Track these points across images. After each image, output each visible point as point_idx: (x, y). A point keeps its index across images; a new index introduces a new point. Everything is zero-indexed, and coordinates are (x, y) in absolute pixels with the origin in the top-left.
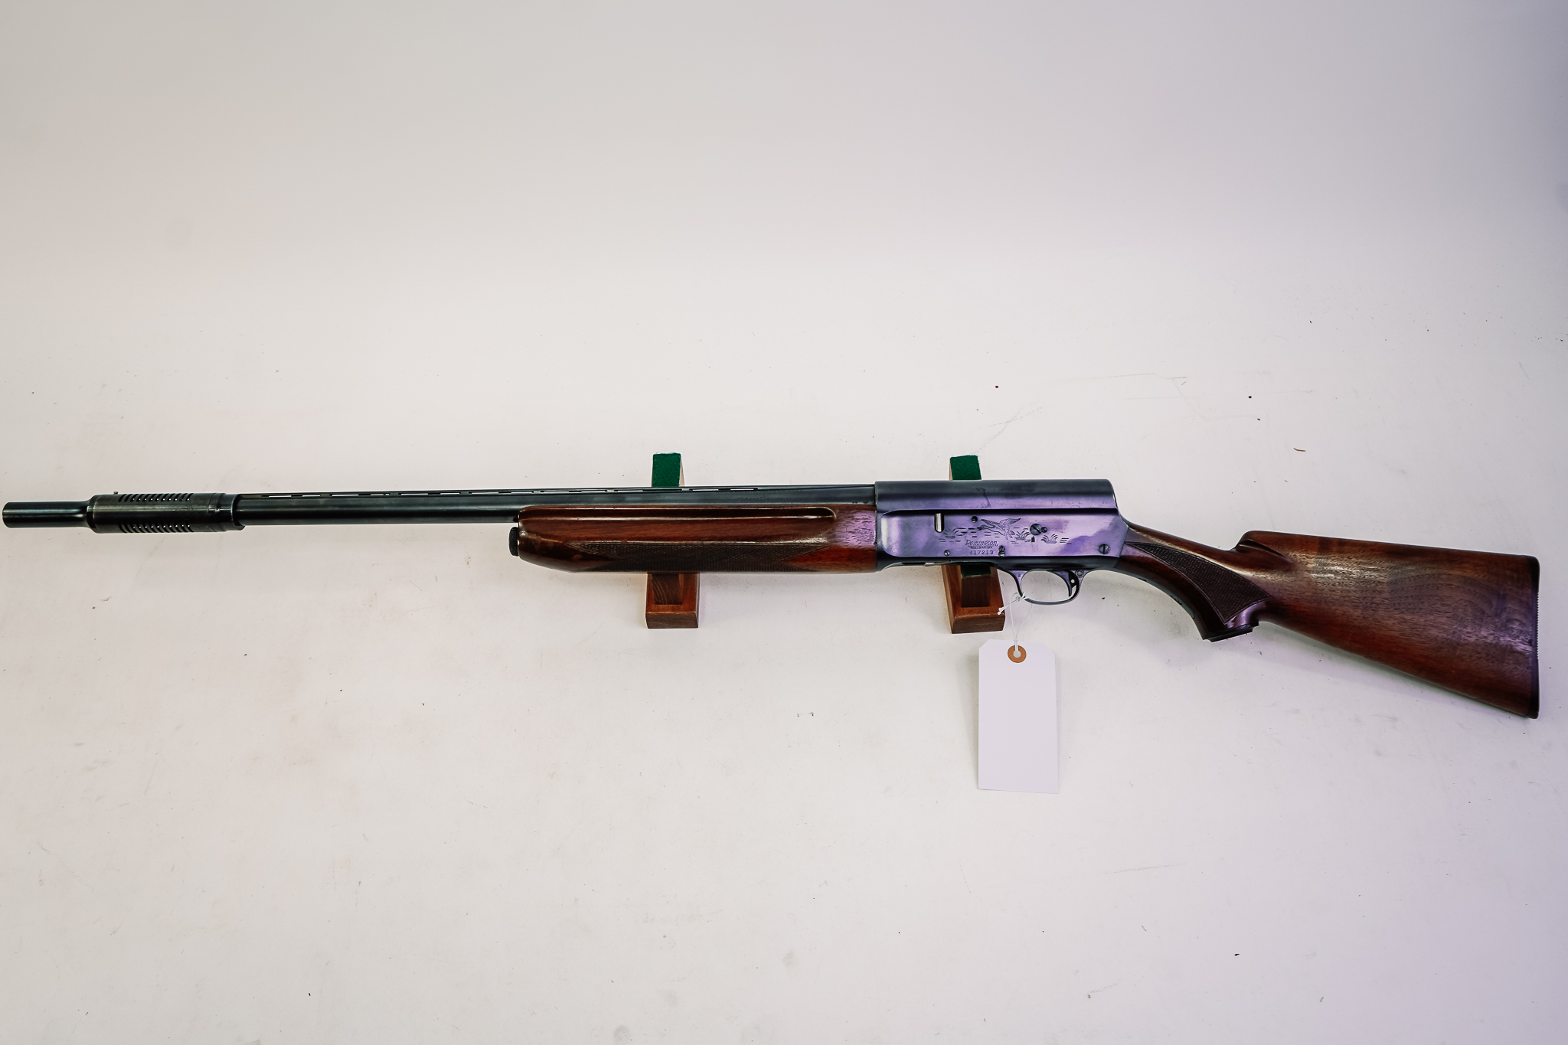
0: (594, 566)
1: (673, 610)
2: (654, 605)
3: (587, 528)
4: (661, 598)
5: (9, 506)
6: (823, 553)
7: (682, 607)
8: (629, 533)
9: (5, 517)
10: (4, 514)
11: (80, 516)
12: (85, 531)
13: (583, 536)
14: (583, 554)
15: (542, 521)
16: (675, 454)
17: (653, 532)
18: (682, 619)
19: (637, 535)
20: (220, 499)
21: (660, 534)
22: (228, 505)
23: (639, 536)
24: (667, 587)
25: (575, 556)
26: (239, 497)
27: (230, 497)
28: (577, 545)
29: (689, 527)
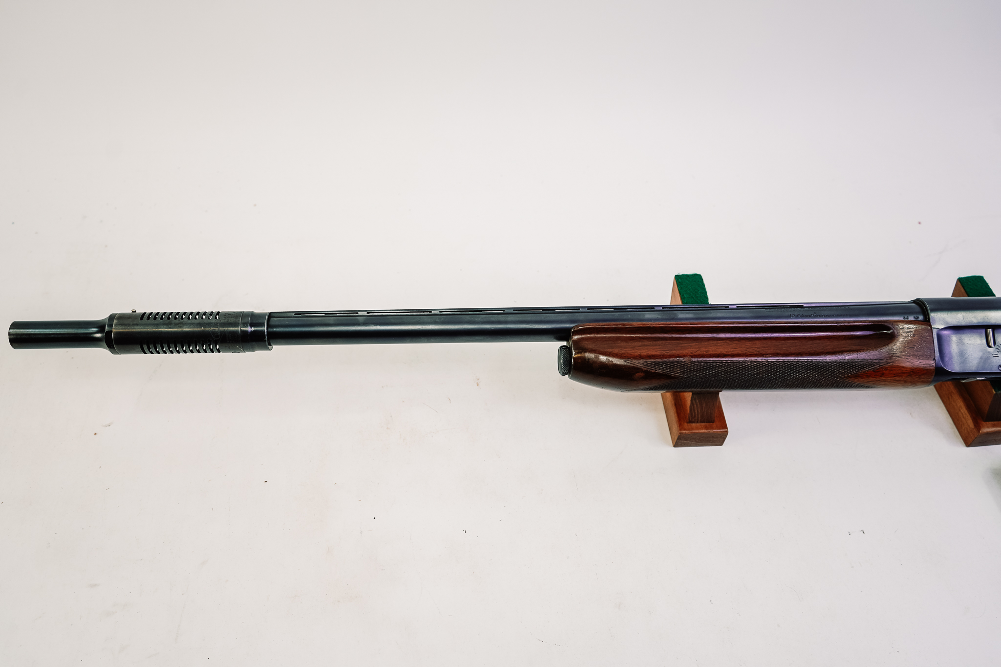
0: (651, 386)
1: (706, 428)
2: (686, 424)
3: (645, 345)
4: (695, 417)
5: (15, 325)
6: (886, 369)
7: (714, 425)
8: (691, 350)
9: (12, 337)
10: (10, 334)
11: (98, 335)
12: (101, 353)
13: (645, 354)
14: (646, 372)
15: (597, 338)
16: (697, 275)
17: (714, 349)
18: (713, 437)
19: (699, 353)
20: (253, 319)
21: (722, 351)
22: (262, 325)
23: (702, 353)
24: (704, 405)
25: (637, 375)
26: (271, 315)
27: (261, 316)
28: (640, 363)
29: (748, 344)
